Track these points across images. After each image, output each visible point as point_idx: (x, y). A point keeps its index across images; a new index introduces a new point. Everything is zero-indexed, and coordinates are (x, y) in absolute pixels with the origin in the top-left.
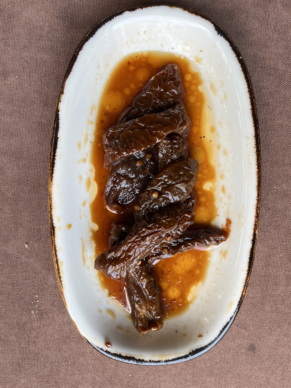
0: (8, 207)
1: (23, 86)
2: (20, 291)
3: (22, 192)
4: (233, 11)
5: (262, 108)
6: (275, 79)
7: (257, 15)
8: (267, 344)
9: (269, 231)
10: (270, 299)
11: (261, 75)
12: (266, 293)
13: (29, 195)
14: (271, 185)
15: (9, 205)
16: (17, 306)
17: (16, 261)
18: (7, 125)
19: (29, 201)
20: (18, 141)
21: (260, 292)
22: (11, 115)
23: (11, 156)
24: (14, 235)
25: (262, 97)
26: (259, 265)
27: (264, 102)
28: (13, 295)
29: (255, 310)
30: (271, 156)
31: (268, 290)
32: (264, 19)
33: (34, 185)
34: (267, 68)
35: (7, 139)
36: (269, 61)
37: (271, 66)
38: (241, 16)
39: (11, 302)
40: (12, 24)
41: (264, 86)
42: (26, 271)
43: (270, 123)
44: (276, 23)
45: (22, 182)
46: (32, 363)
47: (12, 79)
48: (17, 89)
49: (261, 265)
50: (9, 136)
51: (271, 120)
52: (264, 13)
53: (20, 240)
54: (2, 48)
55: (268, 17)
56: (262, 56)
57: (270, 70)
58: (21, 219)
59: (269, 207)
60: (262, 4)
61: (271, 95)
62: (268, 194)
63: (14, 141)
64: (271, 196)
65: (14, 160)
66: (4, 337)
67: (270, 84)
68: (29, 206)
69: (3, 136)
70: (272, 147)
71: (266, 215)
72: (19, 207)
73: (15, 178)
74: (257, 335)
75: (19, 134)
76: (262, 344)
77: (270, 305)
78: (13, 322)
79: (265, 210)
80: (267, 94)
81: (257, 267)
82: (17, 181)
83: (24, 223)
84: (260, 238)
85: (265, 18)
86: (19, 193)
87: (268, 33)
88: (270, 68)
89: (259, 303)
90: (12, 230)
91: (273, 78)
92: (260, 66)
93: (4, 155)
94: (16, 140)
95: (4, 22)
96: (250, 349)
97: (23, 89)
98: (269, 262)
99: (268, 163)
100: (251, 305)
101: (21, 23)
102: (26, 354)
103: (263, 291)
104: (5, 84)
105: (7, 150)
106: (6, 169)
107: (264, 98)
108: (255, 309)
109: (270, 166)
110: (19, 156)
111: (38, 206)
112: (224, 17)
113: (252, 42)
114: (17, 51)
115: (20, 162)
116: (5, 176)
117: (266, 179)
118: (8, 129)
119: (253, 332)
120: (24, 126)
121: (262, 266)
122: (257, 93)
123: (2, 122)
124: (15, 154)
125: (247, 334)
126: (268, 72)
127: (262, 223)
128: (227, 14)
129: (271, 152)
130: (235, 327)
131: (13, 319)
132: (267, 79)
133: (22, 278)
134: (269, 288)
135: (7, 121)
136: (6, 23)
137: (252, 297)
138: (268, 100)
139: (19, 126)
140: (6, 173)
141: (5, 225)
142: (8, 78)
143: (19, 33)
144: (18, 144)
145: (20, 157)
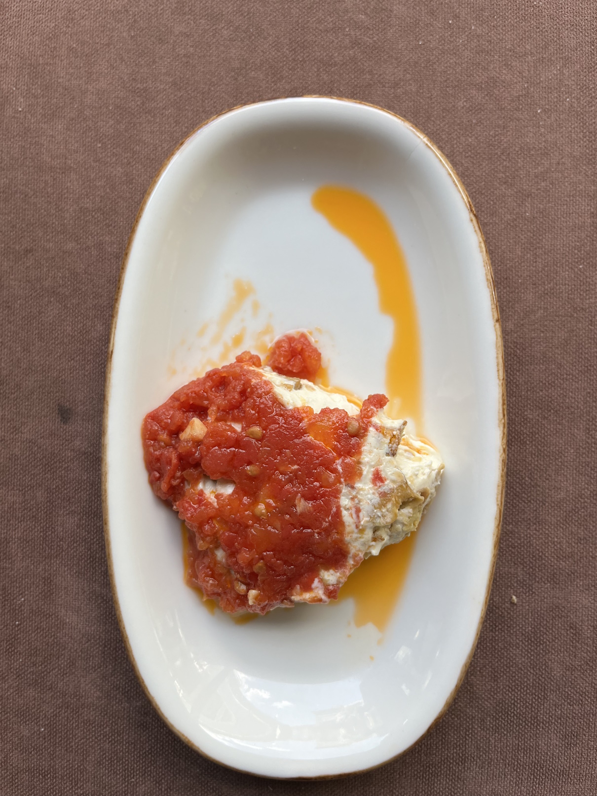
0: (555, 672)
2: (523, 508)
3: (529, 703)
8: (37, 422)
9: (48, 646)
10: (36, 512)
12: (47, 523)
13: (515, 696)
14: (50, 734)
15: (553, 677)
16: (527, 479)
19: (515, 686)
23: (551, 770)
24: (542, 618)
26: (63, 579)
28: (536, 501)
30: (55, 786)
31: (42, 530)
33: (507, 717)
39: (539, 486)
49: (60, 578)
53: (528, 609)
58: (530, 651)
59: (51, 692)
62: (54, 716)
64: (50, 712)
65: (546, 761)
68: (515, 677)
71: (56, 676)
72: (533, 674)
73: (543, 728)
74: (58, 439)
76: (47, 422)
77: (36, 500)
78: (534, 447)
79: (57, 686)
82: (538, 723)
83: (523, 643)
86: (534, 700)
90: (546, 628)
93: (565, 770)
96: (68, 411)
98: (45, 584)
99: (60, 773)
100: (73, 500)
105: (559, 779)
106: (561, 745)
109: (56, 769)
110: (537, 770)
111: (497, 676)
116: (563, 731)
117: (61, 745)
121: (58, 576)
127: (62, 660)
131: (534, 452)
137: (72, 516)
140: (561, 737)
141: (560, 639)
144: (538, 792)
145: (535, 768)
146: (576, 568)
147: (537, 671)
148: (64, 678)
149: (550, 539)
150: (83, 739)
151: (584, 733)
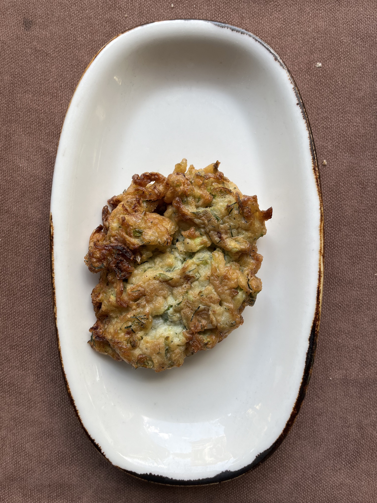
0: (347, 213)
1: (324, 367)
2: (335, 102)
3: (329, 233)
4: (58, 463)
5: (19, 342)
6: (4, 379)
7: (27, 458)
8: (8, 30)
9: (7, 183)
10: (3, 90)
11: (21, 383)
12: (10, 98)
14: (5, 243)
15: (346, 216)
16: (339, 82)
17: (339, 142)
18: (345, 318)
20: (333, 298)
21: (17, 100)
22: (339, 331)
23: (341, 280)
24: (341, 177)
25: (19, 356)
26: (19, 137)
27: (16, 350)
28: (344, 98)
29: (24, 75)
30: (6, 280)
31: (6, 103)
32: (19, 453)
34: (13, 392)
35: (346, 301)
36: (12, 402)
37: (8, 396)
38: (47, 458)
39: (347, 88)
40: (337, 445)
41: (18, 370)
42: (327, 128)
43: (8, 323)
44: (3, 449)
45: (329, 246)
46: (322, 4)
47: (337, 376)
48: (332, 363)
49: (17, 136)
50: (343, 304)
51: (7, 327)
52: (19, 462)
53: (333, 170)
54: (350, 416)
55: (13, 456)
56: (21, 407)
57: (9, 391)
58: (331, 198)
59: (8, 214)
60: (22, 473)
61: (7, 358)
62: (8, 231)
63: (337, 298)
64: (6, 228)
65: (338, 274)
66: (358, 41)
67: (10, 372)
69: (350, 305)
70: (5, 292)
71: (11, 203)
72: (333, 214)
73: (337, 251)
74: (21, 41)
75: (331, 307)
76: (15, 30)
77: (3, 82)
78: (346, 61)
79: (12, 211)
80: (13, 359)
81: (21, 133)
82: (334, 247)
83: (327, 193)
84: (18, 173)
85: (17, 455)
86: (332, 231)
87: (13, 437)
88: (9, 393)
89: (18, 85)
90: (343, 184)
91: (5, 381)
92: (24, 394)
93: (350, 280)
94: (334, 300)
95: (346, 448)
96: (30, 22)
97: (324, 363)
98: (6, 140)
99: (10, 271)
100: (29, 83)
101: (326, 445)
102: (329, 17)
103: (13, 102)
104: (346, 370)
105: (347, 287)
106: (348, 263)
107: (16, 355)
108: (24, 77)
109: (7, 268)
110: (332, 279)
112: (69, 456)
113: (33, 424)
114: (330, 410)
115: (330, 272)
116: (350, 254)
117: (12, 251)
118: (344, 314)
119: (26, 45)
120: (324, 317)
121: (15, 135)
122: (26, 361)
123: (351, 322)
124: (337, 281)
125: (35, 43)
126: (13, 387)
127: (16, 193)
128: (66, 460)
129: (6, 286)
130: (50, 52)
131: (345, 65)
132: (13, 379)
133: (332, 119)
134: (6, 105)
135: (345, 324)
136: (345, 446)
137: (27, 94)
138: (12, 353)
139: (330, 317)
140: (349, 257)
141: (352, 190)
142: (342, 377)
143: (328, 433)
144: (332, 294)
145: (330, 277)
146: (367, 143)
147: (336, 212)
148: (17, 205)
149: (351, 123)
150: (28, 247)
151: (365, 256)
